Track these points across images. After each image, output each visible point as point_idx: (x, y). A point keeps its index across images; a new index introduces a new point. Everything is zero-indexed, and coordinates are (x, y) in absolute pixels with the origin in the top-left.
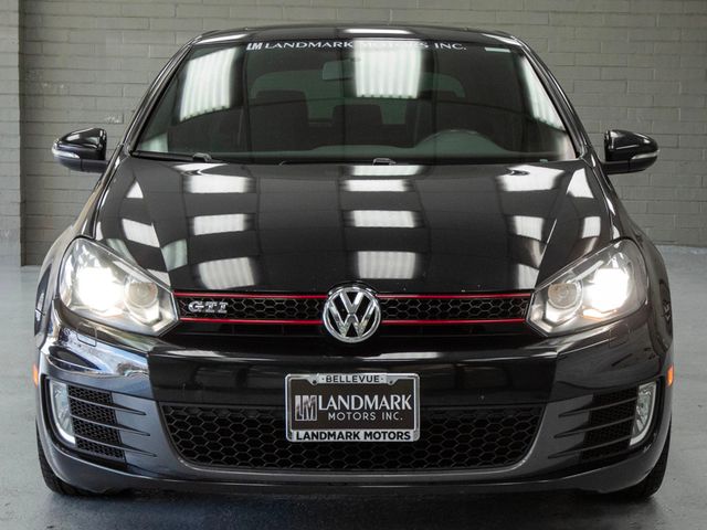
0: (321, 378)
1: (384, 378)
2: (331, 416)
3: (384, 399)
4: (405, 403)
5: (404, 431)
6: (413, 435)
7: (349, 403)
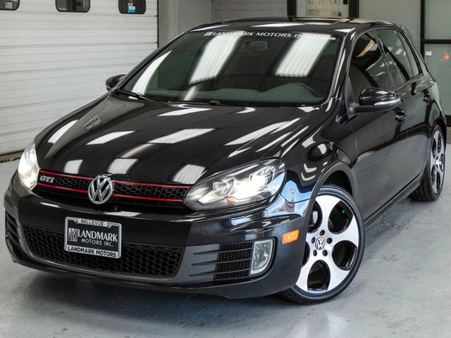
0: (79, 221)
1: (105, 224)
2: (83, 240)
3: (106, 235)
4: (115, 238)
5: (113, 252)
6: (118, 255)
7: (90, 234)
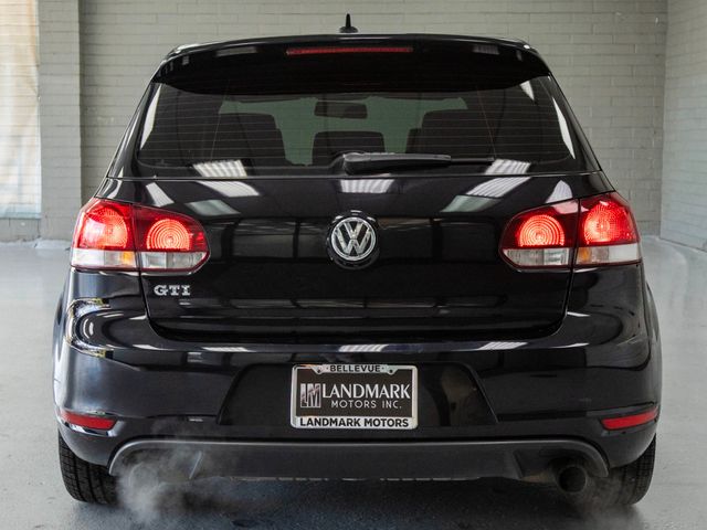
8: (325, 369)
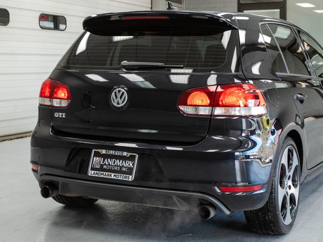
8: (104, 152)
